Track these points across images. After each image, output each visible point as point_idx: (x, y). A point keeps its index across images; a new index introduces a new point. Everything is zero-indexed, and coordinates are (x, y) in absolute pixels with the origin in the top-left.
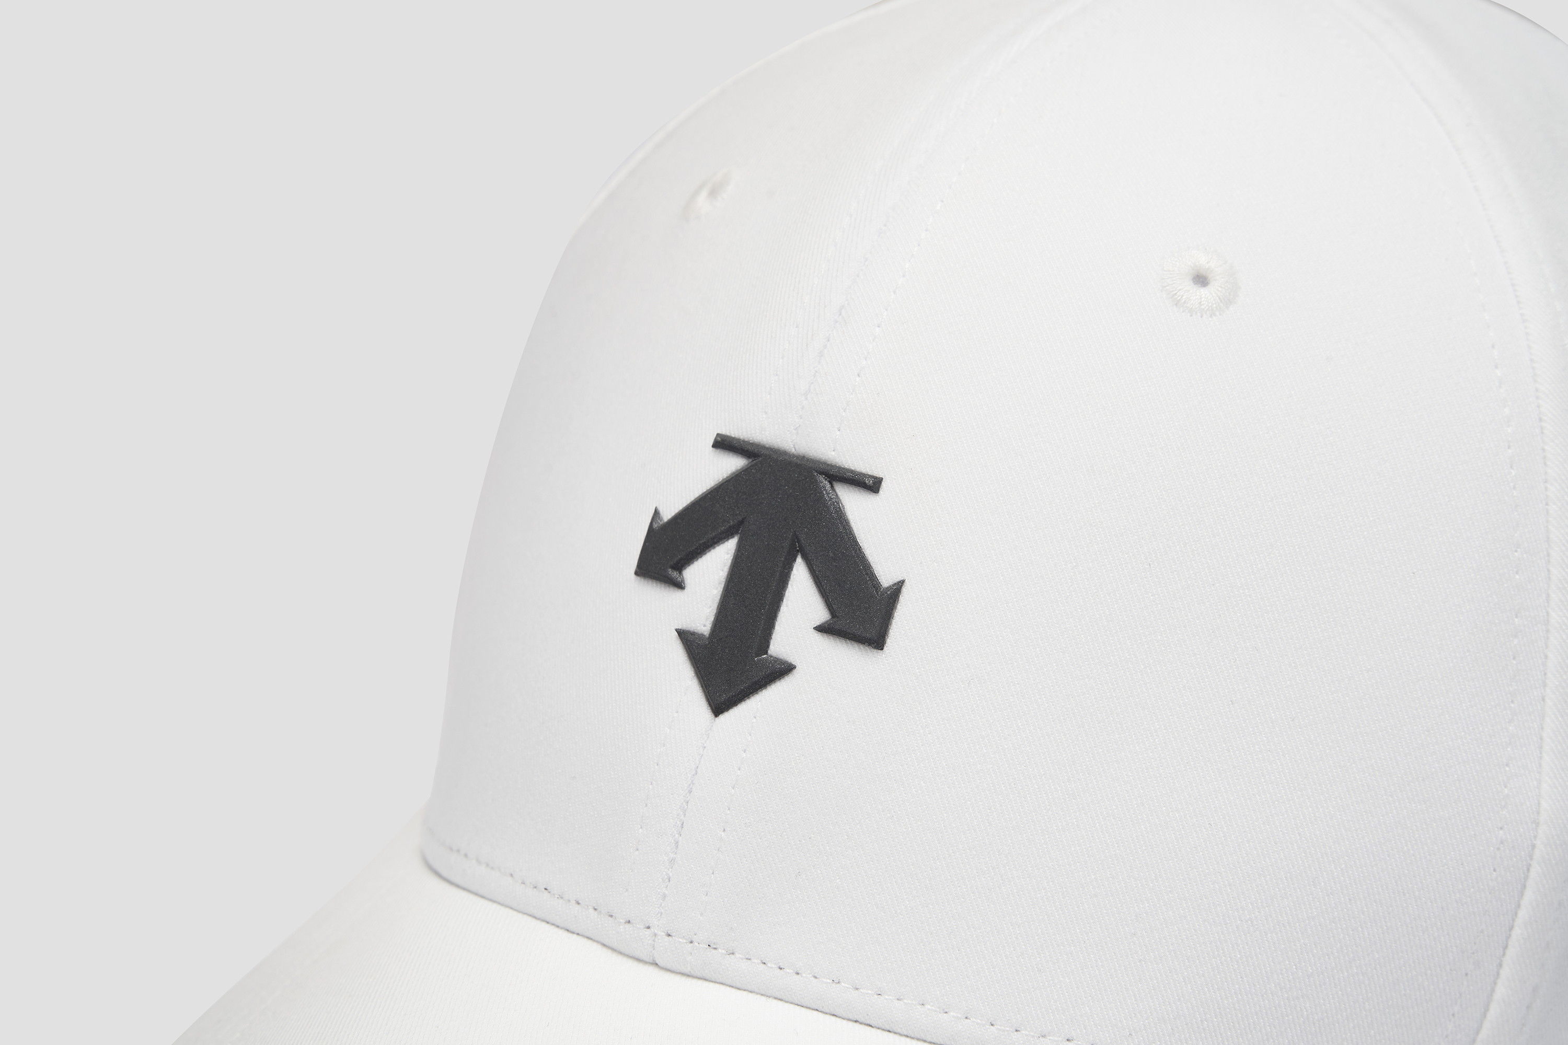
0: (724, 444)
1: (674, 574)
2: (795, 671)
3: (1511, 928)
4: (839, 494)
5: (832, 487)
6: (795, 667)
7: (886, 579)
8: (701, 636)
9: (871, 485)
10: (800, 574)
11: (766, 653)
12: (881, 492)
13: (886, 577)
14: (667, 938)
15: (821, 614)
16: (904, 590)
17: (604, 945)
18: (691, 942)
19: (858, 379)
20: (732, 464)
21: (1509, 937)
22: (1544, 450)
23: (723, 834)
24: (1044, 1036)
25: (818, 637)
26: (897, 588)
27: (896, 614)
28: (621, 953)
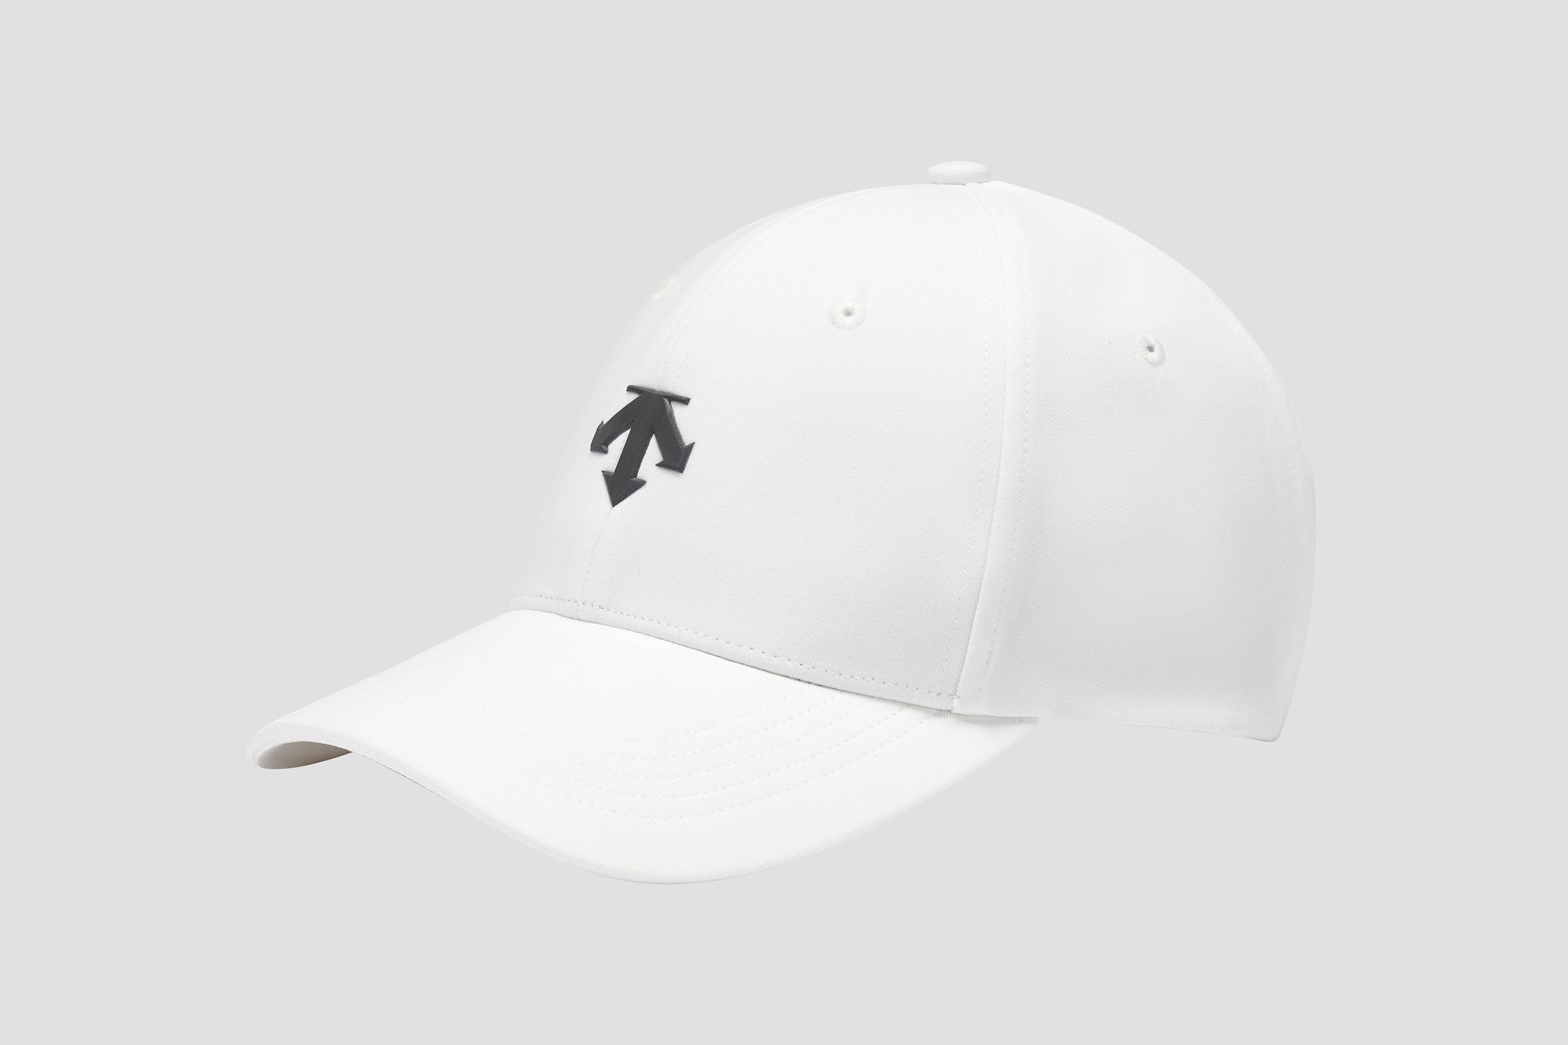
0: (631, 389)
1: (604, 447)
2: (646, 484)
3: (973, 620)
4: (672, 406)
5: (670, 402)
6: (646, 482)
7: (687, 442)
8: (612, 473)
9: (685, 401)
10: (653, 442)
11: (636, 477)
12: (689, 404)
13: (687, 441)
14: (583, 605)
15: (659, 458)
16: (694, 447)
17: (560, 615)
18: (593, 606)
19: (686, 356)
20: (633, 397)
21: (972, 624)
22: (1004, 399)
23: (609, 557)
24: (740, 646)
25: (657, 469)
26: (691, 446)
27: (690, 457)
28: (566, 617)
